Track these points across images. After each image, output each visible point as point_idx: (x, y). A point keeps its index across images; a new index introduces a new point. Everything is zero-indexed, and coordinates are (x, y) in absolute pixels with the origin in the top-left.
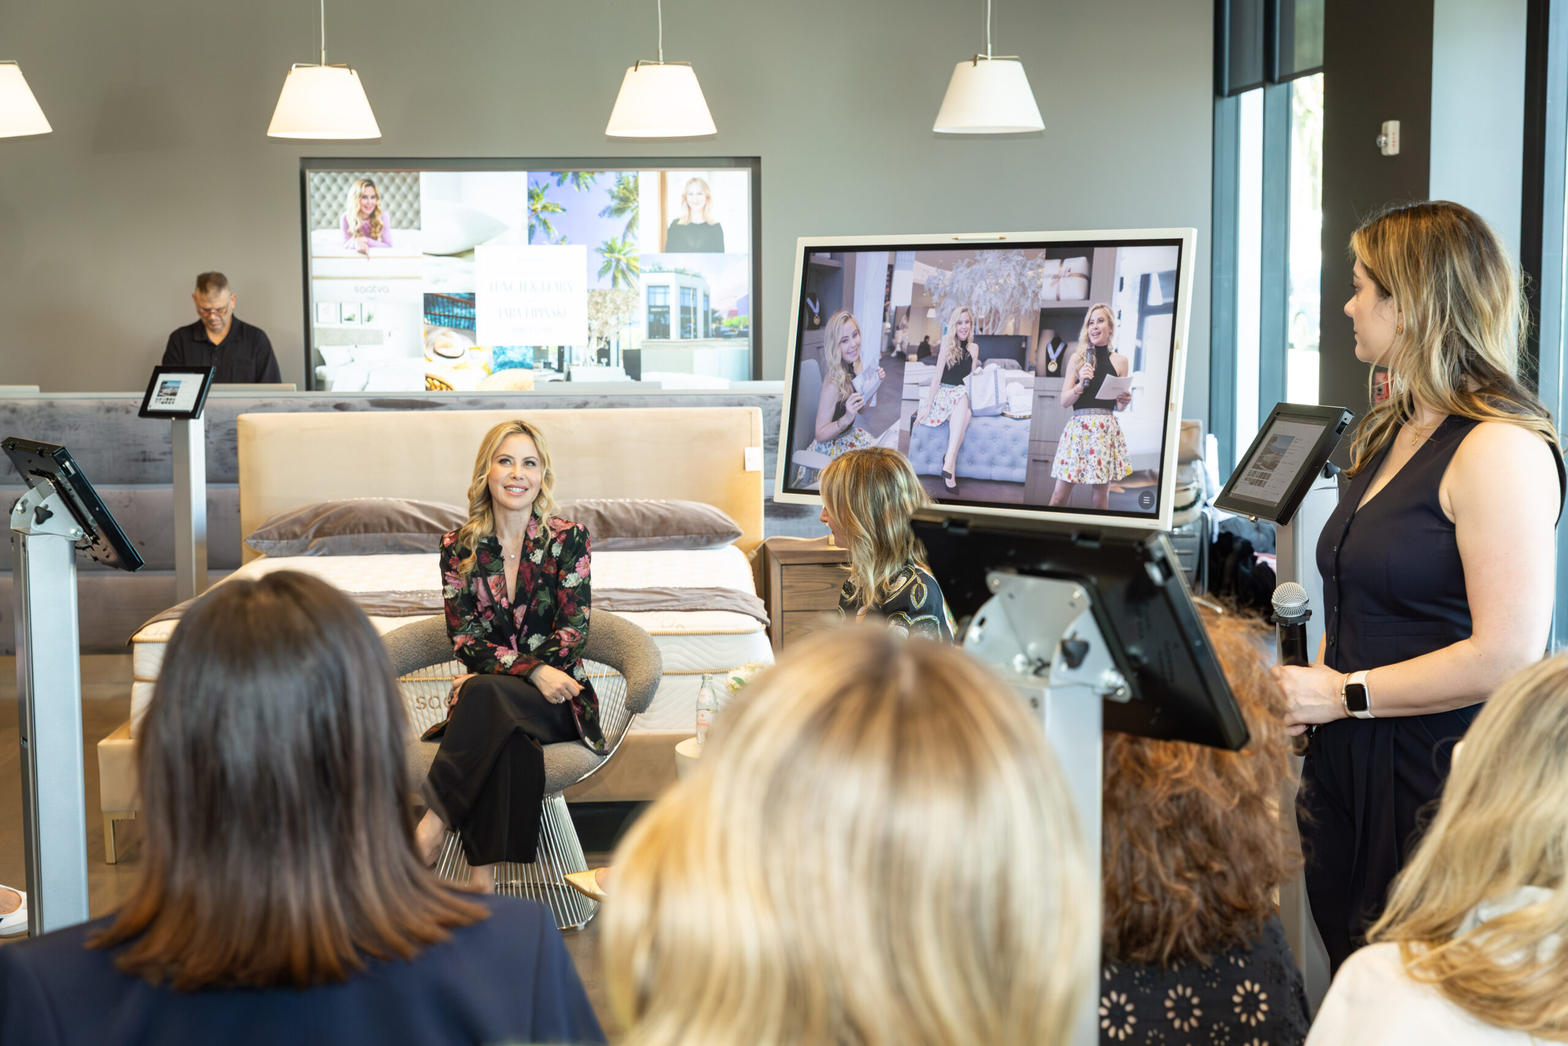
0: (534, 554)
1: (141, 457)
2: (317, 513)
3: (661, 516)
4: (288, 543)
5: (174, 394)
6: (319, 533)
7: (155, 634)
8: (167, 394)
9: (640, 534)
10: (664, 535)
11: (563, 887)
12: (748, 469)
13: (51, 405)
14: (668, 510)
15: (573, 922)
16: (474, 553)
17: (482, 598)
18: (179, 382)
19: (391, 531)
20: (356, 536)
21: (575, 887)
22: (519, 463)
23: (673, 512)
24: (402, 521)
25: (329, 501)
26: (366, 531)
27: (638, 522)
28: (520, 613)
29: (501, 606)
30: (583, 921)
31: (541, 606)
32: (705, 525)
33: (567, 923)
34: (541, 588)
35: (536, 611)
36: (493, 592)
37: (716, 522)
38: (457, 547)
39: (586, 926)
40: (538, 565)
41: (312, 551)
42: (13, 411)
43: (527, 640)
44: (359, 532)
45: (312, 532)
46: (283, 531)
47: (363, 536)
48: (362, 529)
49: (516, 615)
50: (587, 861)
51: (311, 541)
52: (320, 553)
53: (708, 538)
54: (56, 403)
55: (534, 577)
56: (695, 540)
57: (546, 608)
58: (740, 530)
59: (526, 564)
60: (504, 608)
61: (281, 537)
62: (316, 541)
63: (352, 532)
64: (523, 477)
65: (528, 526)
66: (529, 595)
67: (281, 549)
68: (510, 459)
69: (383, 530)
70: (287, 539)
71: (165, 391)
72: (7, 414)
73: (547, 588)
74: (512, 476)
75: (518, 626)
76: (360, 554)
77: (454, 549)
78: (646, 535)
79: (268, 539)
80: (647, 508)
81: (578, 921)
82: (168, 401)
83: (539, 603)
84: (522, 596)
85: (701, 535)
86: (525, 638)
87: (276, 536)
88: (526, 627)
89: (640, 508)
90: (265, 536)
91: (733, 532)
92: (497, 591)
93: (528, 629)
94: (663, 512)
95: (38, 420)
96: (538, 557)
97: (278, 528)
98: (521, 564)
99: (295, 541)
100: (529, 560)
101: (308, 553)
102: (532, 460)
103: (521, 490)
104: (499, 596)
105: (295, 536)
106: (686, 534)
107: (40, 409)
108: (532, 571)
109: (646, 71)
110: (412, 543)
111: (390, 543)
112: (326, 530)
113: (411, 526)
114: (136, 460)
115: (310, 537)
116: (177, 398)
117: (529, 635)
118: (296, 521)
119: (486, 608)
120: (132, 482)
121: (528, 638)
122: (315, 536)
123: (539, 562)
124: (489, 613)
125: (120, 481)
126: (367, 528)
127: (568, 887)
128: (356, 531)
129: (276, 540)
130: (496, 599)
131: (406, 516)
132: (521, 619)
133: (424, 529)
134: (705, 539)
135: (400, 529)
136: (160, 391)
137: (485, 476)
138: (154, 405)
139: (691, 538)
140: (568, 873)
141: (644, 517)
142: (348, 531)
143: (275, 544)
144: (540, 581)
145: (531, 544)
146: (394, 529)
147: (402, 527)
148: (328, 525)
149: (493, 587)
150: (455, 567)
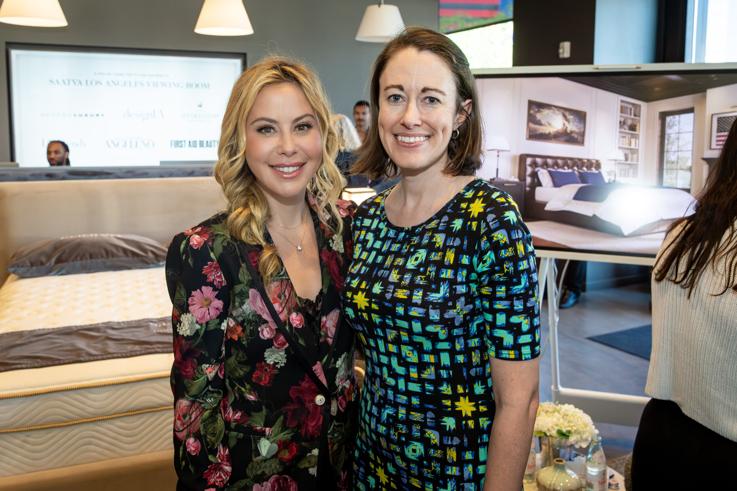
2: (54, 247)
4: (37, 269)
6: (59, 261)
19: (107, 257)
20: (84, 262)
22: (286, 128)
24: (114, 250)
25: (62, 238)
26: (91, 257)
29: (290, 325)
36: (277, 307)
38: (215, 246)
44: (86, 259)
45: (53, 260)
46: (33, 261)
47: (89, 261)
48: (88, 257)
51: (53, 266)
52: (60, 273)
60: (296, 329)
61: (32, 265)
62: (57, 266)
63: (81, 259)
64: (297, 149)
67: (33, 273)
68: (274, 125)
69: (102, 257)
70: (37, 265)
74: (280, 151)
76: (87, 272)
77: (213, 251)
79: (23, 266)
87: (29, 264)
90: (20, 265)
92: (281, 305)
97: (30, 259)
99: (42, 267)
102: (305, 120)
103: (295, 168)
104: (286, 312)
105: (42, 264)
110: (122, 264)
111: (108, 265)
112: (64, 258)
113: (121, 253)
115: (53, 263)
118: (42, 254)
122: (56, 263)
129: (28, 267)
130: (282, 317)
131: (117, 247)
133: (130, 254)
135: (113, 255)
137: (240, 155)
142: (79, 258)
143: (28, 270)
146: (110, 256)
147: (115, 254)
148: (64, 255)
149: (276, 302)
150: (212, 278)
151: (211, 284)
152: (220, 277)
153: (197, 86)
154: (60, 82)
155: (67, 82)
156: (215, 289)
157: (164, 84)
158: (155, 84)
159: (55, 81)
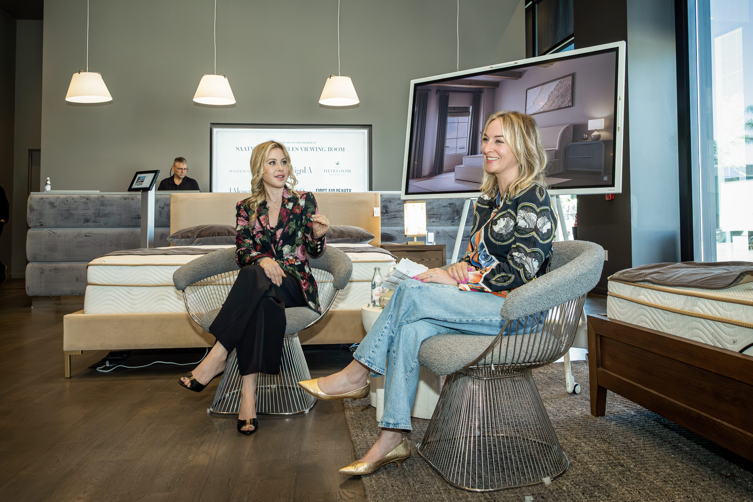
0: (288, 205)
1: (137, 217)
2: (198, 228)
3: (341, 230)
4: (185, 240)
5: (143, 182)
6: (199, 236)
7: (99, 261)
8: (140, 182)
9: (332, 237)
10: (342, 237)
11: (297, 388)
12: (375, 216)
13: (103, 197)
14: (344, 228)
15: (303, 409)
16: (256, 211)
17: (257, 227)
18: (145, 177)
19: (229, 235)
20: (214, 237)
21: (304, 388)
22: (279, 162)
23: (346, 229)
25: (203, 224)
27: (332, 233)
28: (279, 233)
30: (308, 408)
31: (291, 229)
32: (359, 234)
33: (299, 410)
34: (292, 220)
35: (288, 232)
36: (263, 222)
37: (364, 232)
39: (310, 410)
40: (290, 210)
41: (195, 244)
42: (88, 199)
43: (282, 248)
44: (216, 236)
45: (196, 235)
46: (183, 235)
48: (217, 235)
49: (277, 234)
50: (311, 374)
51: (195, 240)
52: (199, 244)
53: (361, 238)
54: (105, 196)
55: (288, 215)
56: (355, 240)
57: (293, 230)
58: (374, 236)
59: (283, 209)
61: (183, 238)
62: (197, 239)
63: (212, 236)
65: (283, 193)
66: (285, 224)
67: (182, 242)
69: (226, 235)
70: (185, 238)
71: (139, 181)
72: (85, 200)
73: (295, 220)
75: (278, 240)
77: (242, 206)
78: (335, 237)
79: (177, 238)
80: (336, 228)
81: (306, 408)
82: (140, 184)
83: (289, 228)
84: (280, 225)
85: (358, 237)
86: (281, 247)
87: (180, 237)
88: (281, 241)
89: (332, 227)
90: (175, 237)
91: (371, 236)
93: (283, 242)
94: (342, 229)
95: (97, 202)
96: (290, 206)
97: (181, 234)
98: (281, 209)
99: (189, 239)
100: (285, 208)
101: (193, 244)
104: (266, 224)
105: (188, 237)
106: (352, 237)
107: (98, 198)
108: (287, 212)
109: (334, 78)
111: (228, 240)
112: (202, 235)
114: (135, 218)
115: (195, 238)
116: (143, 183)
117: (283, 246)
118: (189, 231)
119: (258, 232)
120: (133, 227)
121: (282, 247)
122: (197, 237)
123: (291, 208)
124: (259, 235)
125: (129, 226)
126: (219, 234)
127: (300, 388)
128: (214, 235)
129: (180, 238)
130: (264, 225)
132: (279, 236)
134: (359, 239)
136: (137, 181)
138: (135, 186)
139: (354, 238)
140: (300, 381)
141: (334, 230)
143: (180, 240)
144: (291, 217)
145: (287, 201)
146: (230, 235)
147: (234, 233)
148: (203, 233)
149: (262, 221)
150: (242, 214)
151: (242, 216)
152: (245, 213)
153: (336, 149)
154: (243, 149)
155: (247, 149)
156: (244, 218)
157: (312, 149)
158: (306, 149)
159: (240, 148)
